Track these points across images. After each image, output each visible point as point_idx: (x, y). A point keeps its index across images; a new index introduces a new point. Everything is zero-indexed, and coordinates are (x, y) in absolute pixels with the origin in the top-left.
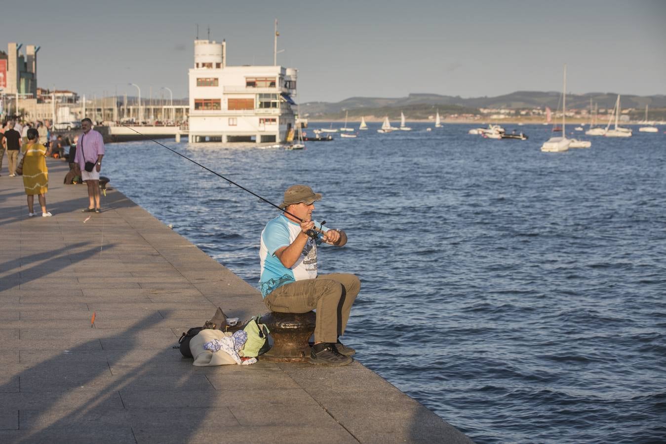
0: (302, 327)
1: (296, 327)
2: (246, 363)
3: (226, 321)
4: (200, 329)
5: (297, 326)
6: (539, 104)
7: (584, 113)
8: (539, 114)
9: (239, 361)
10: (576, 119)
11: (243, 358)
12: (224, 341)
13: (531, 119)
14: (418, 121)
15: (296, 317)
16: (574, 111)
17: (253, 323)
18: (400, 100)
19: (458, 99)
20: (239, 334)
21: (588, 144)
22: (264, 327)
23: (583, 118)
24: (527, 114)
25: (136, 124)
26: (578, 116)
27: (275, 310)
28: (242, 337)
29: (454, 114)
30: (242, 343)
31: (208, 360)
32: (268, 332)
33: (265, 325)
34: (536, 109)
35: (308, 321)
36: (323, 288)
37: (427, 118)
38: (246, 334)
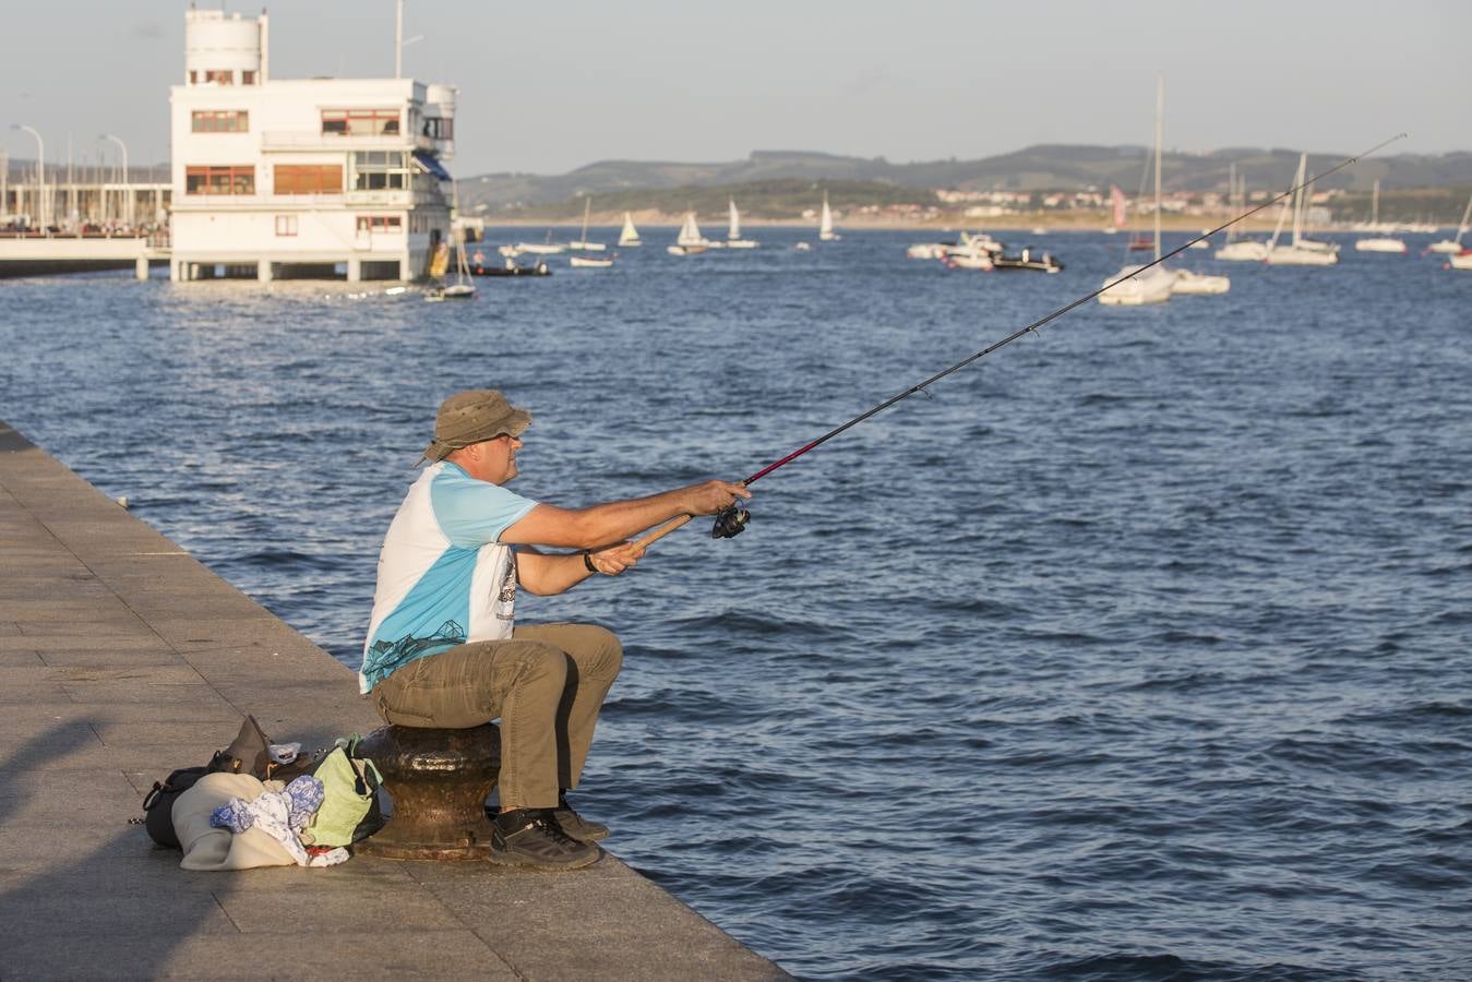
0: (469, 766)
1: (451, 768)
2: (321, 861)
3: (267, 750)
4: (200, 772)
5: (456, 764)
6: (1093, 179)
7: (1211, 201)
8: (1093, 205)
9: (302, 858)
10: (1191, 217)
11: (313, 850)
12: (264, 804)
13: (1070, 218)
14: (774, 223)
15: (453, 740)
16: (1186, 196)
17: (337, 758)
18: (726, 170)
19: (881, 166)
20: (300, 784)
21: (1220, 285)
22: (367, 767)
23: (1209, 215)
24: (1061, 205)
25: (31, 233)
26: (1196, 211)
27: (398, 722)
28: (310, 795)
29: (869, 204)
30: (311, 808)
31: (220, 854)
32: (380, 779)
33: (370, 763)
34: (1084, 192)
35: (483, 751)
36: (515, 666)
37: (798, 216)
38: (320, 787)
